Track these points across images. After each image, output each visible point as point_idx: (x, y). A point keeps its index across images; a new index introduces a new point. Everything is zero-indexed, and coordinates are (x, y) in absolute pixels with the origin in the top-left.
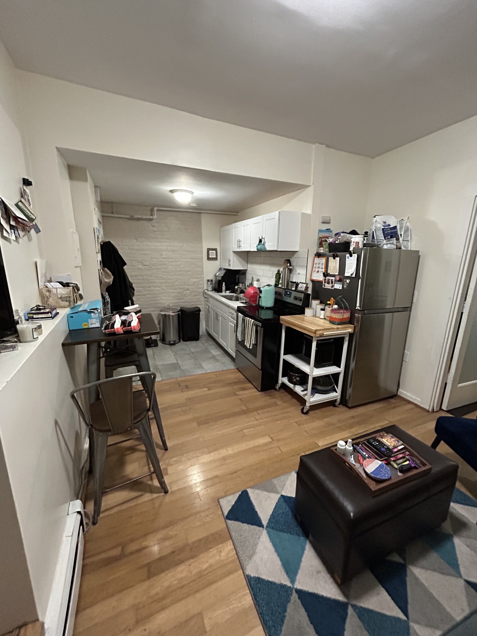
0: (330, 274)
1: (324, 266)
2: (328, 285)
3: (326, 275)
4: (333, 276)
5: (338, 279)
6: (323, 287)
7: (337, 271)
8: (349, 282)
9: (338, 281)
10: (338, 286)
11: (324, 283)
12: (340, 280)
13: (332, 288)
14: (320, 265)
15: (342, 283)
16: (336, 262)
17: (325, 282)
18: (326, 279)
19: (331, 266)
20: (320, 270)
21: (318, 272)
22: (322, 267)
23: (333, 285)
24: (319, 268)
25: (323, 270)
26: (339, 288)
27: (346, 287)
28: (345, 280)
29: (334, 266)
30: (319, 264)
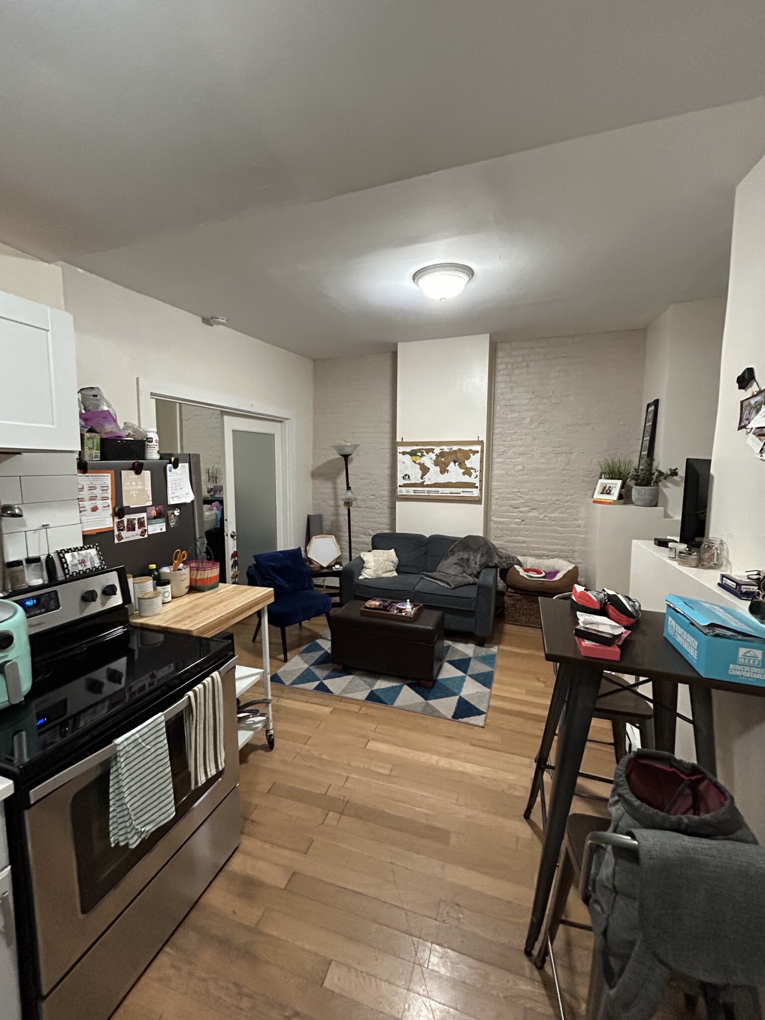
0: (131, 507)
1: (110, 491)
2: (131, 533)
3: (120, 512)
4: (143, 510)
5: (154, 513)
6: (116, 541)
7: (149, 497)
8: (178, 514)
9: (155, 518)
10: (157, 528)
11: (116, 533)
12: (159, 515)
13: (142, 537)
14: (98, 492)
15: (164, 519)
16: (143, 480)
17: (119, 530)
18: (122, 522)
19: (129, 491)
20: (99, 503)
21: (95, 509)
22: (105, 495)
23: (146, 528)
24: (93, 498)
25: (109, 502)
26: (159, 531)
27: (174, 524)
28: (170, 512)
29: (140, 490)
30: (92, 488)
